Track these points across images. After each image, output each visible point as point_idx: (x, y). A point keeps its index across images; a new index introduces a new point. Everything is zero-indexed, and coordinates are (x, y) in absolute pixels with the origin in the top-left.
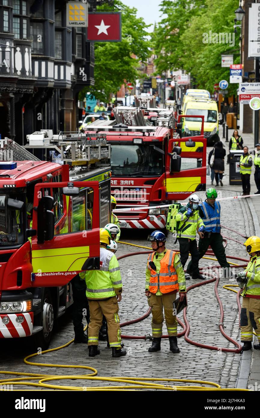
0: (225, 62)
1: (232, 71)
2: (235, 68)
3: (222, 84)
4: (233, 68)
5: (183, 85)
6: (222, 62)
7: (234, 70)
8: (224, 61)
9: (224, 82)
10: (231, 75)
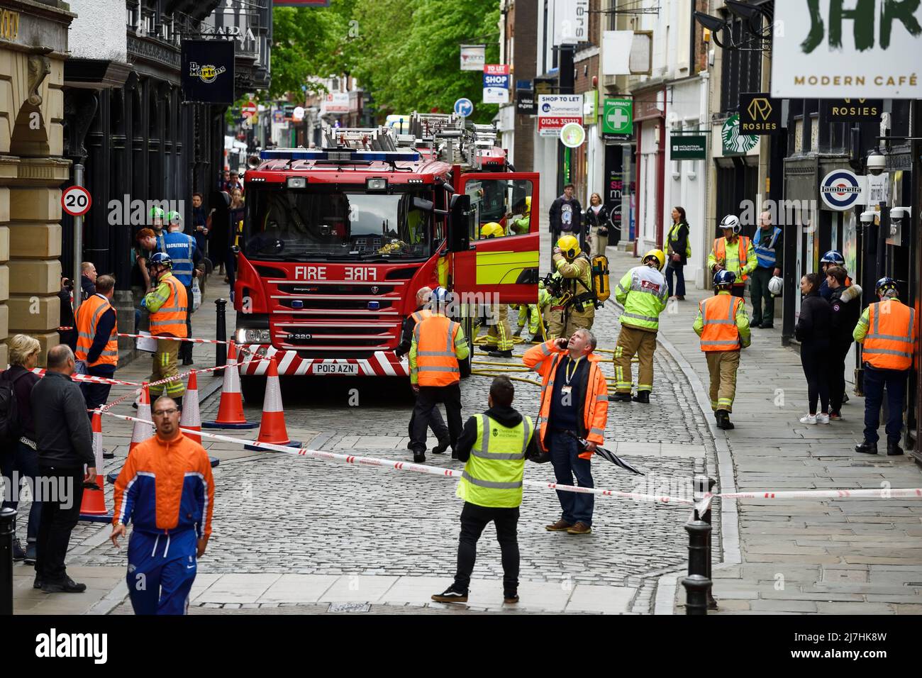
0: (467, 60)
1: (487, 78)
2: (494, 72)
3: (461, 105)
4: (489, 72)
5: (335, 115)
6: (462, 58)
7: (492, 76)
8: (465, 57)
9: (464, 102)
10: (486, 85)
